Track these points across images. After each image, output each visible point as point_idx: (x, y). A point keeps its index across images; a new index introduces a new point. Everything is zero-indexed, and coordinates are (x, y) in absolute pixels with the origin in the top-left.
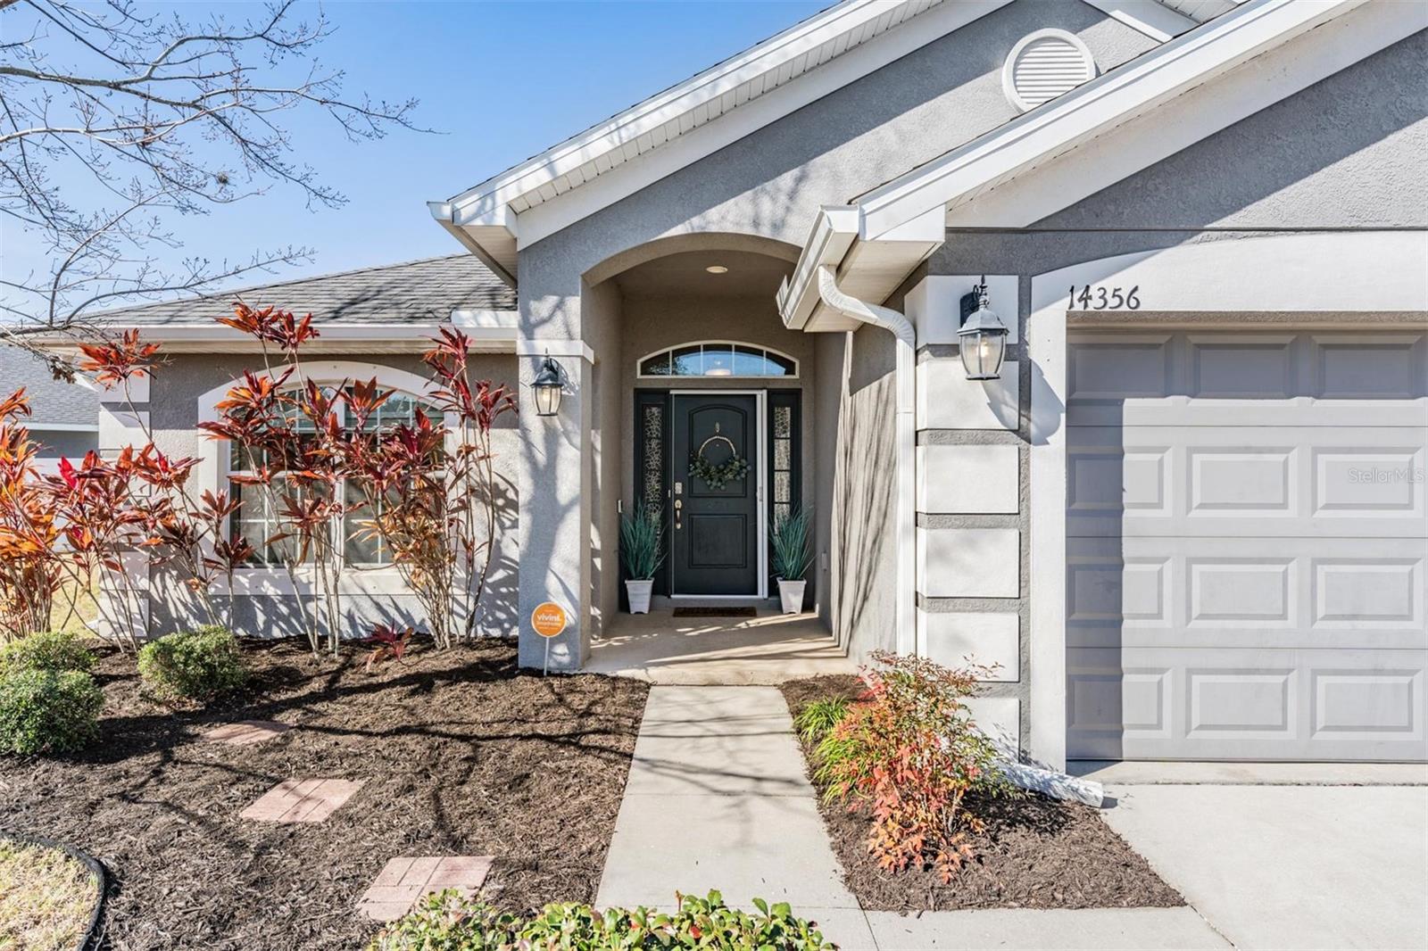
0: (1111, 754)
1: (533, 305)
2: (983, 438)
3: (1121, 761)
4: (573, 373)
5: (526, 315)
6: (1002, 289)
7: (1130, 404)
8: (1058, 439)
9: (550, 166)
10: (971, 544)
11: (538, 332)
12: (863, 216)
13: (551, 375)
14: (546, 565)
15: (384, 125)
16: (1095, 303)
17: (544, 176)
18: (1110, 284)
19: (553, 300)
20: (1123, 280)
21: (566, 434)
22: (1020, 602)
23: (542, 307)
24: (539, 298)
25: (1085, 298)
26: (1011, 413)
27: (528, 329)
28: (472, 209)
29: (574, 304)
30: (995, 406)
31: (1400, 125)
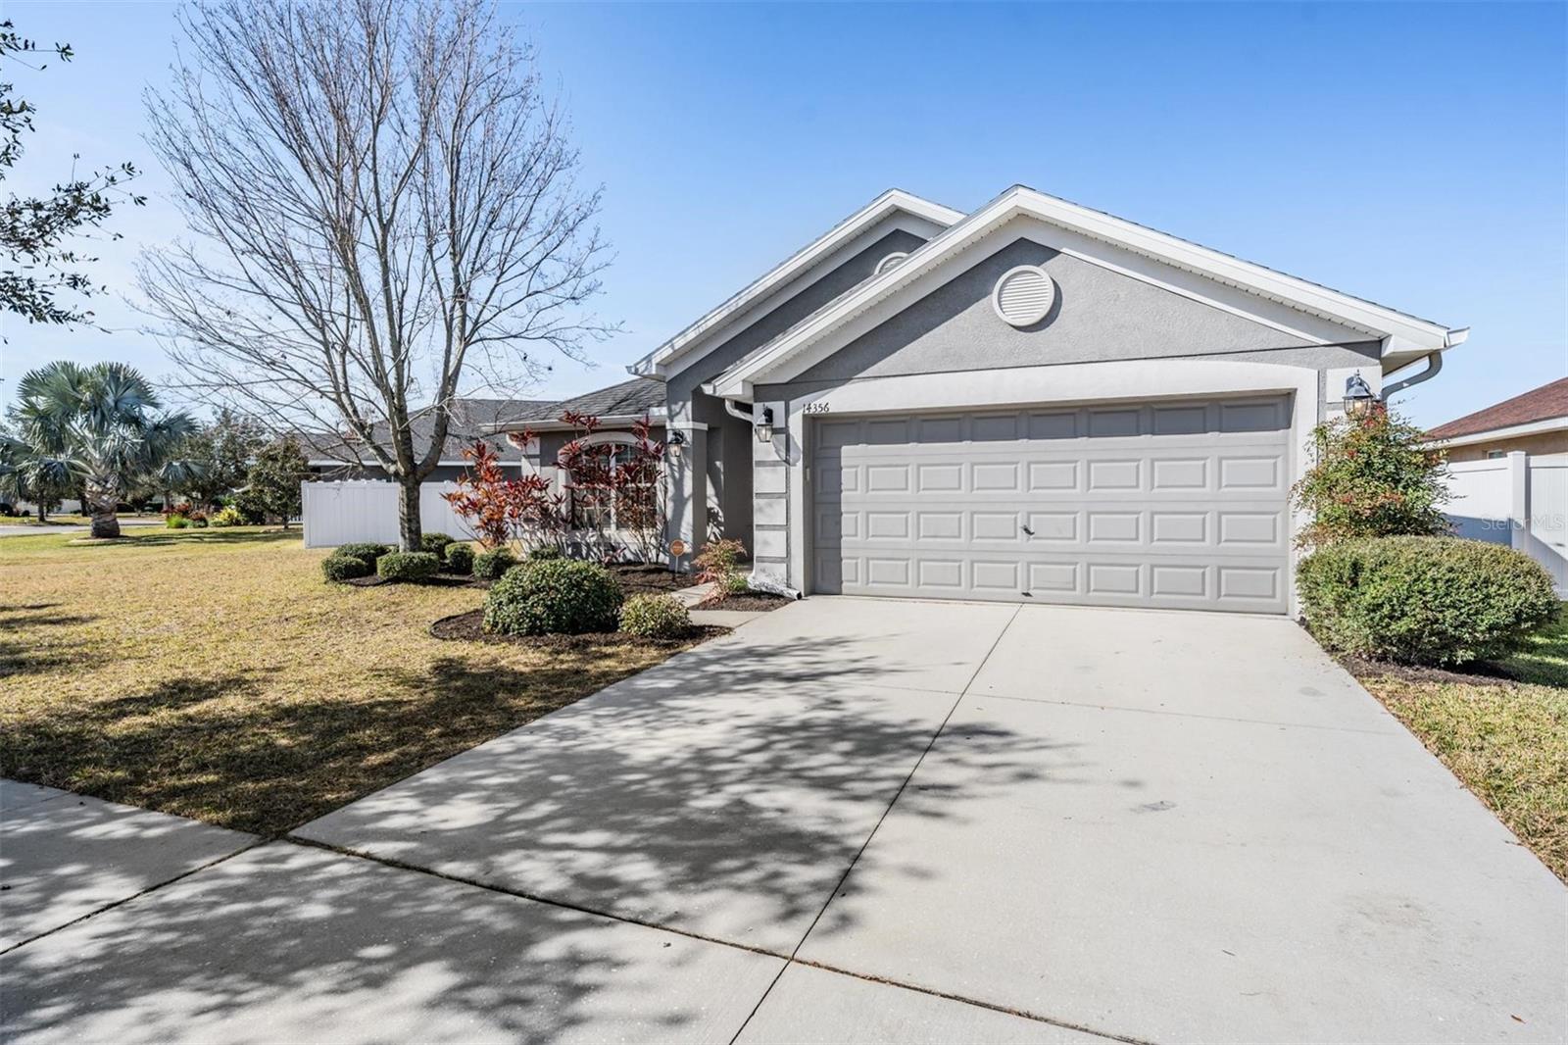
0: (836, 591)
1: (673, 407)
2: (775, 464)
3: (840, 593)
4: (688, 436)
5: (670, 410)
6: (778, 407)
7: (845, 449)
8: (800, 464)
9: (672, 346)
10: (770, 505)
11: (675, 419)
12: (715, 387)
13: (679, 437)
14: (680, 525)
15: (612, 333)
16: (812, 411)
17: (670, 351)
18: (818, 402)
19: (681, 403)
20: (822, 401)
21: (686, 465)
22: (787, 527)
23: (676, 408)
24: (676, 403)
25: (809, 409)
26: (783, 454)
27: (671, 418)
28: (643, 368)
29: (689, 405)
30: (777, 452)
31: (928, 331)
